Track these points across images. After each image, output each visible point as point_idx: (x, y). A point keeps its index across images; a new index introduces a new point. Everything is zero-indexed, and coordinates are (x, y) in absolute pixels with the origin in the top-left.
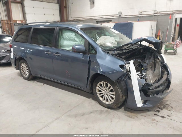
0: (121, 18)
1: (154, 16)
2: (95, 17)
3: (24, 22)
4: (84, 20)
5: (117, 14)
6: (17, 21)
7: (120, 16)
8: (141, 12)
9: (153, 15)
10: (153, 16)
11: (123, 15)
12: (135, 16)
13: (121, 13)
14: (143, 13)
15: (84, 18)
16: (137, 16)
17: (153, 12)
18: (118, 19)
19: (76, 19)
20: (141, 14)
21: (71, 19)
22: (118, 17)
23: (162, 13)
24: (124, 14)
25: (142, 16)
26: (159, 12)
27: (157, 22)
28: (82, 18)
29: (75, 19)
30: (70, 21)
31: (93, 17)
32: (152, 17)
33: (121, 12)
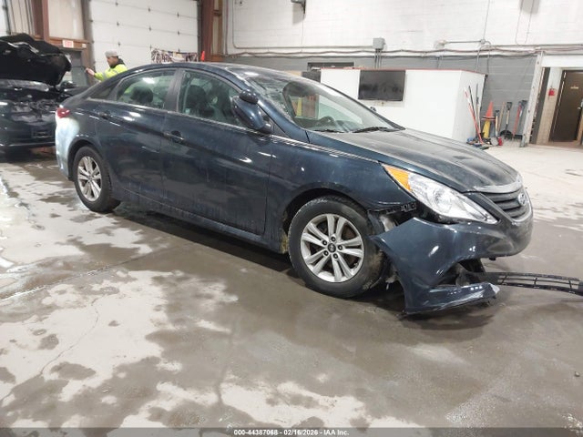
0: (382, 57)
1: (481, 56)
2: (304, 50)
3: (84, 46)
4: (270, 57)
5: (370, 43)
6: (64, 41)
7: (378, 50)
8: (443, 45)
9: (476, 54)
10: (475, 57)
11: (388, 50)
12: (423, 55)
13: (384, 44)
14: (446, 47)
15: (271, 51)
16: (428, 54)
17: (477, 47)
18: (373, 60)
19: (248, 51)
20: (441, 48)
21: (231, 51)
22: (373, 54)
23: (504, 51)
24: (390, 47)
25: (444, 56)
26: (496, 48)
27: (486, 76)
28: (266, 51)
29: (244, 51)
30: (230, 56)
31: (299, 50)
32: (474, 60)
33: (383, 40)
